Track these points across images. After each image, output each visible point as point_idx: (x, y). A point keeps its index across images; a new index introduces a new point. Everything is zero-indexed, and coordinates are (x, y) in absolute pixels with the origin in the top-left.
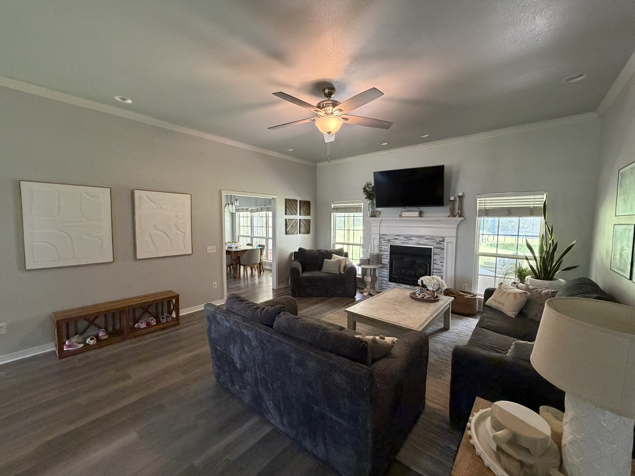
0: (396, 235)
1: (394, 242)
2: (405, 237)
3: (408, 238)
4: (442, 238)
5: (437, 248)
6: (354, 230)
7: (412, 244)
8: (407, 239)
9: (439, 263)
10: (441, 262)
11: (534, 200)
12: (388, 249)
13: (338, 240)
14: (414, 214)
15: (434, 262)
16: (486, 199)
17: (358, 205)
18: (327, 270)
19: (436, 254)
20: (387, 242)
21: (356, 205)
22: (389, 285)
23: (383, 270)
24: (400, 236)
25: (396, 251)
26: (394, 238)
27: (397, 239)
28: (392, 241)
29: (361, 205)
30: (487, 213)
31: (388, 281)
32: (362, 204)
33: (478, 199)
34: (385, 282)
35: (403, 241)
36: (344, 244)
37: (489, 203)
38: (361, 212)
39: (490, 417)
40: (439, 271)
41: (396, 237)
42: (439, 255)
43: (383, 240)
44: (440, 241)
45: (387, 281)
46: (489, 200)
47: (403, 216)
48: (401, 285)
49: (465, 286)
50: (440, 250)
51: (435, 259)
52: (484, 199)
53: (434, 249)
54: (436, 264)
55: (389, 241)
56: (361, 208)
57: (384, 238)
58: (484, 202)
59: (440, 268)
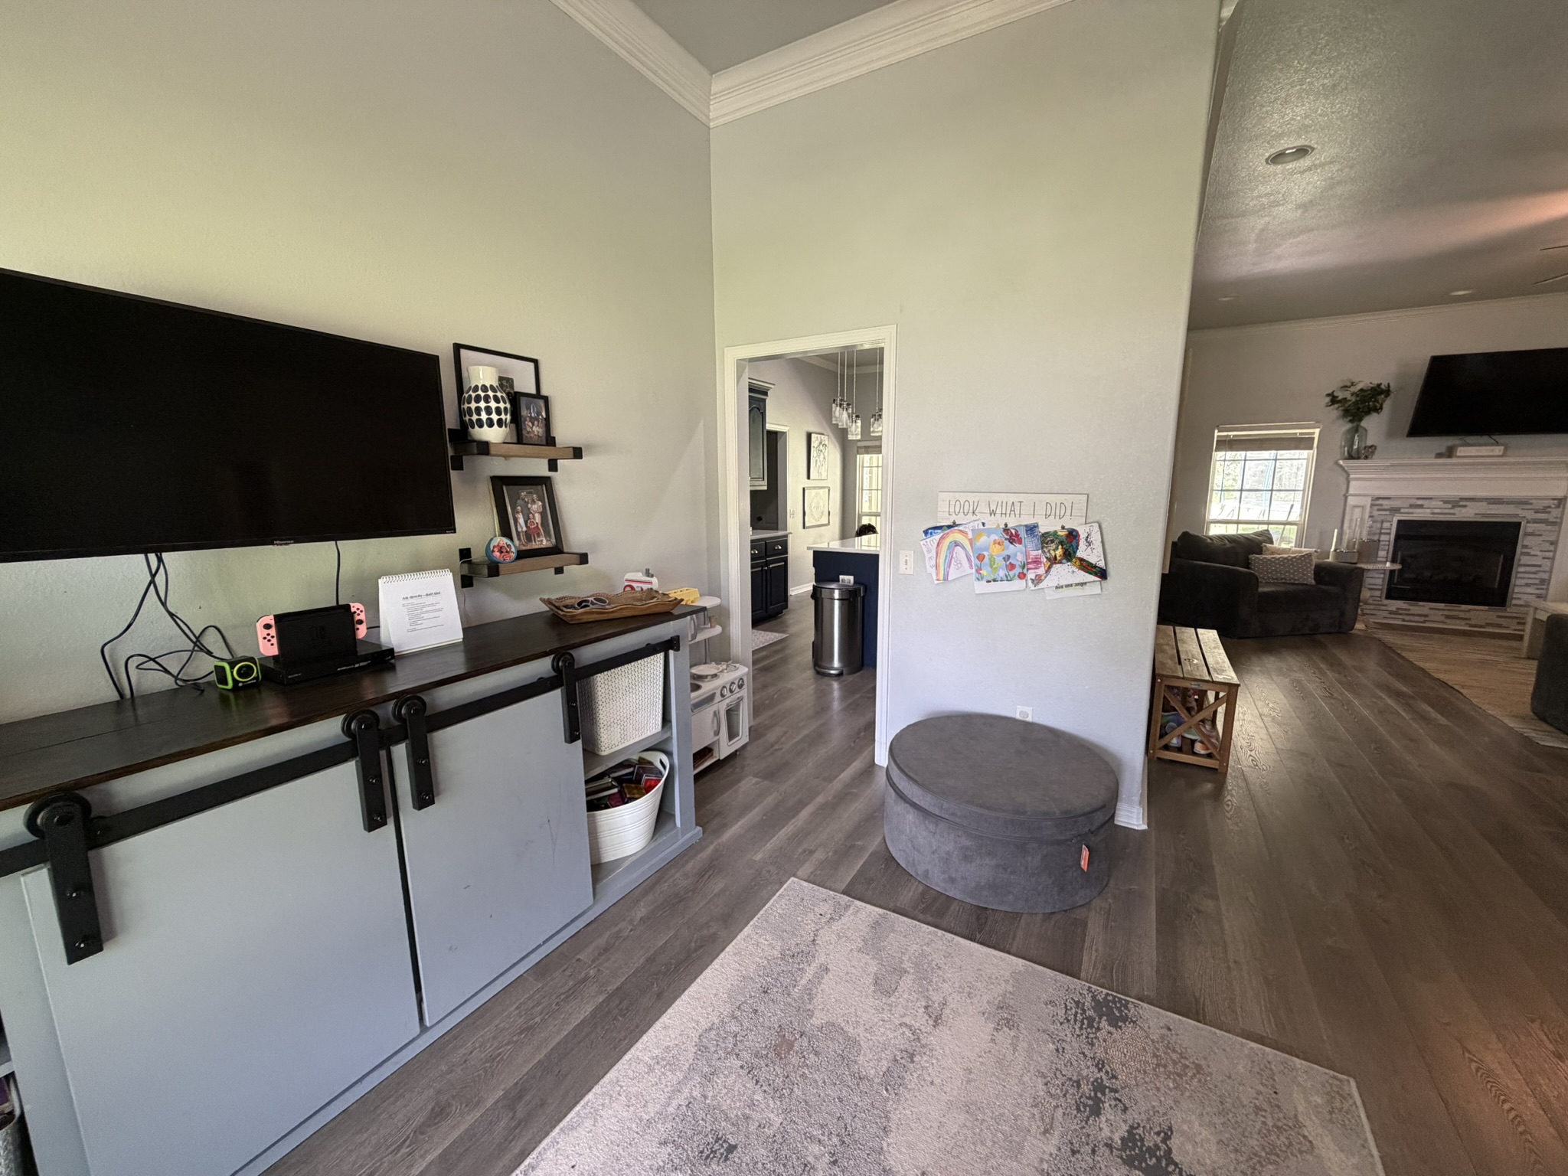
0: (1418, 499)
1: (1412, 513)
2: (1446, 502)
3: (1457, 503)
4: (1556, 499)
5: (1535, 523)
8: (1450, 506)
9: (1539, 553)
10: (1541, 551)
12: (1390, 529)
14: (1492, 451)
15: (1525, 550)
17: (1301, 434)
19: (1532, 534)
20: (1388, 513)
21: (1296, 433)
22: (1386, 606)
23: (1371, 576)
24: (1431, 499)
25: (1410, 533)
26: (1411, 505)
27: (1421, 506)
28: (1403, 511)
29: (1313, 433)
31: (1380, 597)
32: (1317, 431)
34: (1376, 600)
35: (1438, 511)
38: (1311, 448)
40: (1534, 569)
41: (1419, 502)
42: (1541, 535)
43: (1379, 510)
44: (1549, 507)
45: (1378, 599)
47: (1456, 454)
48: (1421, 603)
50: (1543, 525)
51: (1527, 546)
53: (1529, 524)
54: (1528, 554)
55: (1396, 510)
56: (1311, 439)
57: (1381, 505)
59: (1539, 563)
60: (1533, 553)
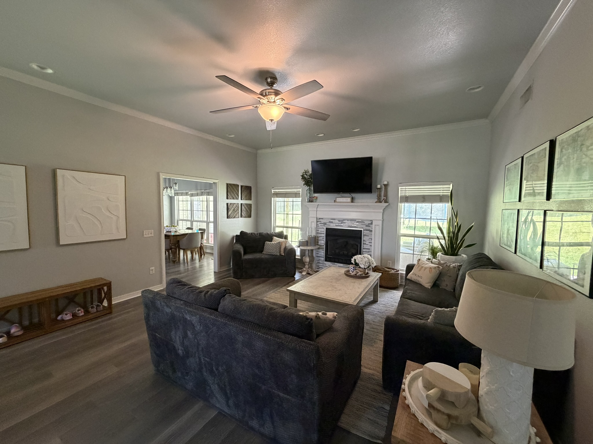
0: (331, 219)
1: (330, 225)
2: (339, 221)
3: (342, 221)
4: (371, 221)
5: (366, 230)
6: (293, 214)
7: (345, 227)
8: (340, 222)
9: (369, 244)
10: (369, 243)
11: (442, 189)
12: (324, 232)
13: (278, 224)
14: (347, 200)
15: (364, 242)
16: (406, 187)
17: (297, 191)
18: (268, 252)
19: (366, 235)
20: (323, 225)
21: (295, 191)
22: (325, 264)
23: (320, 251)
24: (335, 219)
25: (331, 233)
26: (329, 222)
27: (332, 222)
28: (327, 224)
29: (300, 191)
30: (407, 199)
32: (301, 190)
33: (400, 188)
34: (322, 262)
35: (337, 224)
36: (283, 227)
37: (408, 191)
38: (299, 197)
39: (421, 378)
40: (368, 250)
41: (332, 221)
42: (368, 236)
43: (320, 223)
44: (369, 224)
45: (323, 261)
46: (408, 188)
47: (337, 201)
48: (336, 264)
49: (389, 263)
50: (369, 232)
51: (365, 240)
52: (404, 187)
53: (364, 231)
54: (365, 244)
55: (325, 224)
56: (300, 193)
57: (321, 221)
58: (405, 190)
59: (369, 248)
60: (367, 244)
